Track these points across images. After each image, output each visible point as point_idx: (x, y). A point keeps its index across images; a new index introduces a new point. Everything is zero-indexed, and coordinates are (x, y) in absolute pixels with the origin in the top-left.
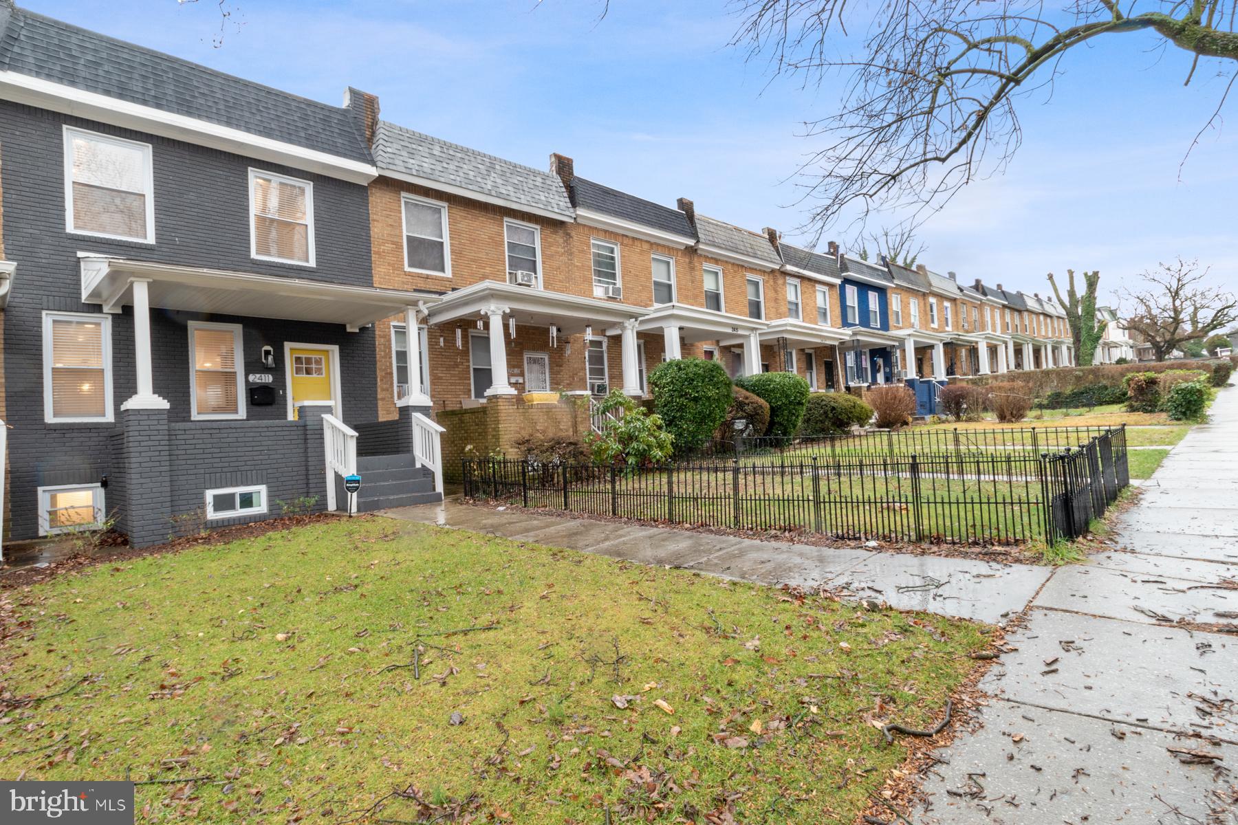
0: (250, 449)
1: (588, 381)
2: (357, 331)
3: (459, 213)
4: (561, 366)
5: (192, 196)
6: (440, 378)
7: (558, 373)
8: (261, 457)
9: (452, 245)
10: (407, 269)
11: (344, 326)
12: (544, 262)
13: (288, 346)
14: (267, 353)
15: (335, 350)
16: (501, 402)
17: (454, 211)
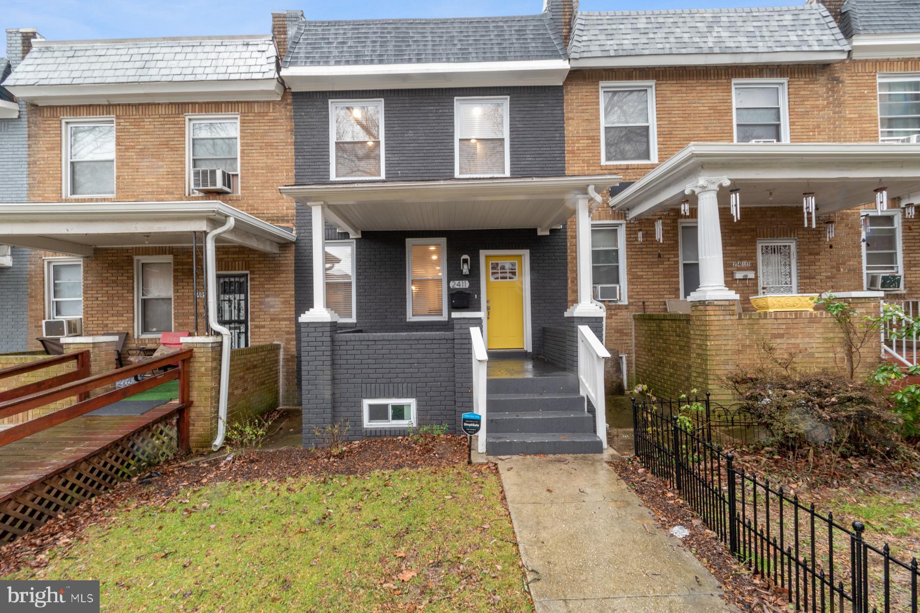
0: (402, 361)
1: (865, 271)
2: (548, 233)
3: (669, 88)
4: (818, 254)
5: (411, 134)
6: (641, 277)
7: (813, 263)
8: (411, 370)
9: (659, 126)
10: (603, 162)
11: (535, 230)
12: (792, 124)
13: (483, 253)
14: (465, 261)
15: (526, 254)
16: (711, 311)
17: (663, 87)
